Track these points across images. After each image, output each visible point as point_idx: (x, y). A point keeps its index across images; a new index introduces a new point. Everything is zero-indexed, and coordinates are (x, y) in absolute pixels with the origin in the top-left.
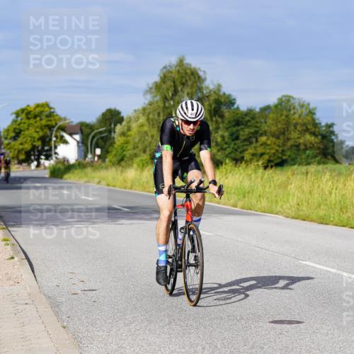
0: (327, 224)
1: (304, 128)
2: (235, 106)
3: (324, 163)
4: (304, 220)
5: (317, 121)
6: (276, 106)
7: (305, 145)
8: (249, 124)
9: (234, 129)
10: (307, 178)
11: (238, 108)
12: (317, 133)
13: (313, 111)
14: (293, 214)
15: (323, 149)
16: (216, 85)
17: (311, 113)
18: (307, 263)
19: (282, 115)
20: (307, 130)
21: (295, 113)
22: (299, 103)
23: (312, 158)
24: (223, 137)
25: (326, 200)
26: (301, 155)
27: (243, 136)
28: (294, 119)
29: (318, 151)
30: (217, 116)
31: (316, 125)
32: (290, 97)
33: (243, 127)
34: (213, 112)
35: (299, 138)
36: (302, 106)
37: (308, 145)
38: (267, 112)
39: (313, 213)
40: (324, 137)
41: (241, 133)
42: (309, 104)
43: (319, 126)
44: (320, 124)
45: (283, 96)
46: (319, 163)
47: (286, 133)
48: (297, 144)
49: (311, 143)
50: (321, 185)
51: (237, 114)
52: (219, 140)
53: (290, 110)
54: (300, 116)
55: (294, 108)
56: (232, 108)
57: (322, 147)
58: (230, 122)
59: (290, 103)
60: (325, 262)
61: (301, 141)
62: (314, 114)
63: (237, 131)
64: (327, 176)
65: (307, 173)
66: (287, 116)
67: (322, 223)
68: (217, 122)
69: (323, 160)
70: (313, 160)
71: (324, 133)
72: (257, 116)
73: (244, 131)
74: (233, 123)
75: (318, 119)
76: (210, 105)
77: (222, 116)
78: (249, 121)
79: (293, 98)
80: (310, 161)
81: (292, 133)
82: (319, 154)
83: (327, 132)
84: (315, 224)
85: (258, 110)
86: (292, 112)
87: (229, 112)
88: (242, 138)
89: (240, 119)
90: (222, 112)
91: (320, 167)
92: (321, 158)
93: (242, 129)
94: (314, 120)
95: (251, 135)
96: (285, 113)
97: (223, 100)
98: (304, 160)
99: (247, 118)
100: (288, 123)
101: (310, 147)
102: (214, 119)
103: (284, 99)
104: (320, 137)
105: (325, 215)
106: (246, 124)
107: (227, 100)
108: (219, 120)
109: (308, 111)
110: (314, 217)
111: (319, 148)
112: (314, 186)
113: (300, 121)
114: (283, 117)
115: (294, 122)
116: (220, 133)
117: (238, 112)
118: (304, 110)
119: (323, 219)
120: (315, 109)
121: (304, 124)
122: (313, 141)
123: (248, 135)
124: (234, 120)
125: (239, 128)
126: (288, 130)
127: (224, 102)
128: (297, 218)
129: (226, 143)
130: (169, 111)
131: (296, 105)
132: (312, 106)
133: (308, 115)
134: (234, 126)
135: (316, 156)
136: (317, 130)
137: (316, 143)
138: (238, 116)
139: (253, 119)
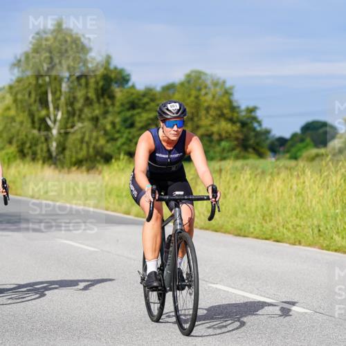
0: (245, 236)
1: (219, 112)
2: (130, 84)
3: (244, 158)
4: (216, 231)
5: (235, 104)
6: (182, 84)
7: (220, 135)
8: (147, 107)
9: (129, 114)
10: (220, 177)
11: (133, 87)
12: (235, 119)
13: (230, 91)
14: (203, 224)
15: (243, 140)
16: (105, 56)
17: (228, 93)
18: (219, 286)
19: (189, 96)
20: (222, 115)
21: (206, 94)
22: (213, 80)
23: (229, 151)
24: (113, 124)
25: (244, 205)
26: (214, 148)
27: (140, 122)
28: (205, 101)
29: (236, 143)
30: (106, 97)
31: (233, 109)
32: (200, 72)
33: (139, 110)
34: (100, 92)
35: (212, 125)
36: (216, 84)
37: (224, 135)
38: (171, 92)
39: (228, 222)
40: (244, 124)
41: (137, 118)
42: (224, 82)
43: (237, 110)
44: (239, 107)
45: (192, 72)
46: (237, 158)
47: (196, 119)
48: (209, 133)
49: (227, 132)
50: (239, 186)
51: (132, 94)
52: (109, 127)
53: (200, 90)
54: (214, 97)
55: (206, 87)
56: (126, 86)
57: (241, 136)
58: (122, 105)
59: (200, 81)
60: (242, 285)
61: (215, 129)
62: (231, 94)
63: (133, 116)
64: (247, 174)
65: (221, 171)
66: (197, 97)
67: (239, 235)
68: (105, 104)
69: (242, 154)
70: (230, 154)
71: (244, 119)
72: (158, 96)
73: (141, 117)
74: (127, 106)
75: (237, 101)
76: (97, 83)
77: (112, 97)
78: (147, 103)
79: (205, 74)
80: (225, 155)
81: (203, 118)
82: (237, 146)
83: (248, 118)
84: (230, 236)
85: (158, 89)
86: (203, 92)
87: (121, 91)
88: (138, 125)
89: (136, 101)
90: (112, 92)
91: (239, 163)
92: (240, 152)
93: (138, 113)
94: (231, 102)
95: (150, 122)
96: (194, 93)
97: (113, 76)
98: (218, 155)
99: (145, 100)
100: (197, 106)
101: (227, 138)
102: (102, 100)
103: (193, 75)
104: (238, 125)
105: (243, 225)
106: (144, 107)
107: (119, 77)
108: (109, 102)
109: (223, 90)
110: (229, 227)
111: (237, 139)
112: (229, 187)
113: (214, 104)
114: (192, 98)
115: (206, 104)
116: (110, 118)
117: (133, 91)
118: (218, 89)
119: (241, 230)
120: (232, 88)
121: (219, 108)
122: (230, 130)
123: (147, 120)
124: (129, 102)
125: (135, 112)
126: (197, 116)
127: (115, 78)
128: (207, 229)
129: (118, 132)
130: (43, 89)
131: (209, 83)
132: (228, 85)
133: (223, 96)
134: (129, 109)
135: (233, 149)
136: (235, 115)
137: (233, 131)
138: (134, 96)
139: (153, 100)
